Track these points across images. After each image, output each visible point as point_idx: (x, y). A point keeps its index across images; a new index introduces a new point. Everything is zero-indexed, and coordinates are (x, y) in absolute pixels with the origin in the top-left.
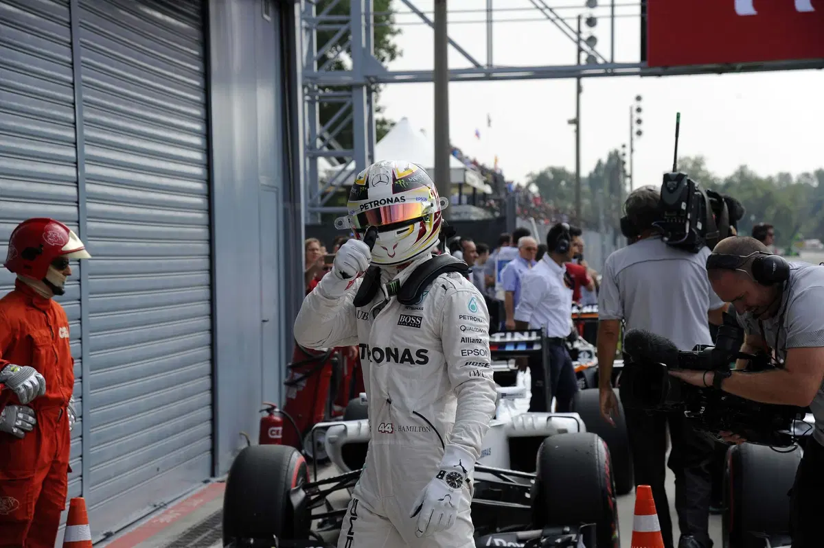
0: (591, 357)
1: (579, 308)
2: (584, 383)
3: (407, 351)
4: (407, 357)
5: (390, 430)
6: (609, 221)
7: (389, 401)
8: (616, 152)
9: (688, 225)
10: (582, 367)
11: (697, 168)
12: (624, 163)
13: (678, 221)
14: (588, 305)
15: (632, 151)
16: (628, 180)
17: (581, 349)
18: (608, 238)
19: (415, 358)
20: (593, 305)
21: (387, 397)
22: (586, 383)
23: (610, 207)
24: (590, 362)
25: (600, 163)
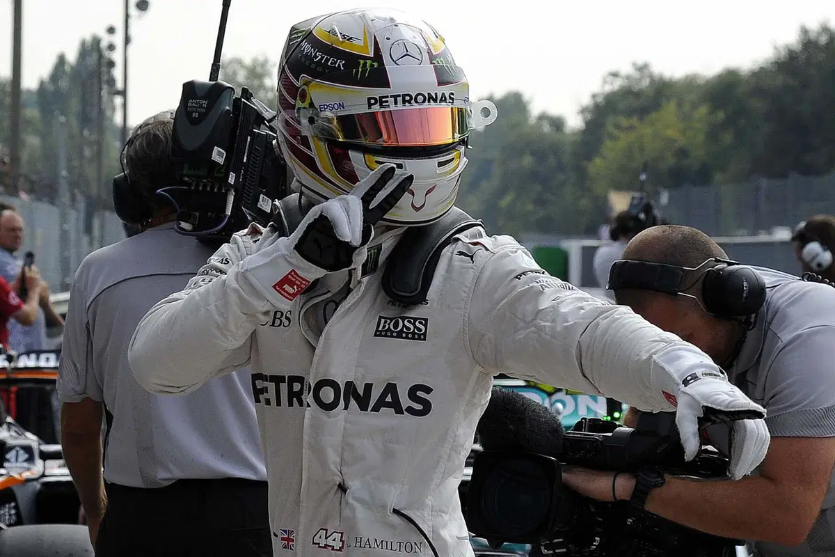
0: (30, 459)
1: (10, 359)
2: (13, 512)
3: (391, 388)
4: (389, 399)
5: (338, 545)
6: (77, 183)
7: (342, 488)
8: (96, 41)
9: (231, 199)
10: (12, 479)
11: (256, 82)
12: (111, 64)
13: (212, 188)
14: (28, 353)
15: (127, 40)
16: (118, 100)
17: (11, 442)
18: (75, 219)
19: (405, 401)
20: (38, 353)
21: (338, 480)
22: (18, 514)
23: (81, 156)
24: (28, 469)
25: (61, 60)
